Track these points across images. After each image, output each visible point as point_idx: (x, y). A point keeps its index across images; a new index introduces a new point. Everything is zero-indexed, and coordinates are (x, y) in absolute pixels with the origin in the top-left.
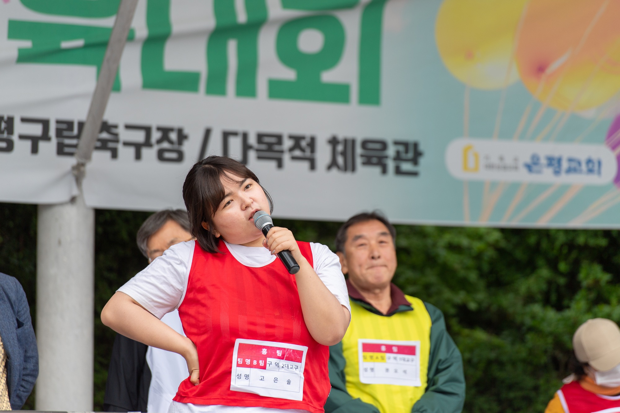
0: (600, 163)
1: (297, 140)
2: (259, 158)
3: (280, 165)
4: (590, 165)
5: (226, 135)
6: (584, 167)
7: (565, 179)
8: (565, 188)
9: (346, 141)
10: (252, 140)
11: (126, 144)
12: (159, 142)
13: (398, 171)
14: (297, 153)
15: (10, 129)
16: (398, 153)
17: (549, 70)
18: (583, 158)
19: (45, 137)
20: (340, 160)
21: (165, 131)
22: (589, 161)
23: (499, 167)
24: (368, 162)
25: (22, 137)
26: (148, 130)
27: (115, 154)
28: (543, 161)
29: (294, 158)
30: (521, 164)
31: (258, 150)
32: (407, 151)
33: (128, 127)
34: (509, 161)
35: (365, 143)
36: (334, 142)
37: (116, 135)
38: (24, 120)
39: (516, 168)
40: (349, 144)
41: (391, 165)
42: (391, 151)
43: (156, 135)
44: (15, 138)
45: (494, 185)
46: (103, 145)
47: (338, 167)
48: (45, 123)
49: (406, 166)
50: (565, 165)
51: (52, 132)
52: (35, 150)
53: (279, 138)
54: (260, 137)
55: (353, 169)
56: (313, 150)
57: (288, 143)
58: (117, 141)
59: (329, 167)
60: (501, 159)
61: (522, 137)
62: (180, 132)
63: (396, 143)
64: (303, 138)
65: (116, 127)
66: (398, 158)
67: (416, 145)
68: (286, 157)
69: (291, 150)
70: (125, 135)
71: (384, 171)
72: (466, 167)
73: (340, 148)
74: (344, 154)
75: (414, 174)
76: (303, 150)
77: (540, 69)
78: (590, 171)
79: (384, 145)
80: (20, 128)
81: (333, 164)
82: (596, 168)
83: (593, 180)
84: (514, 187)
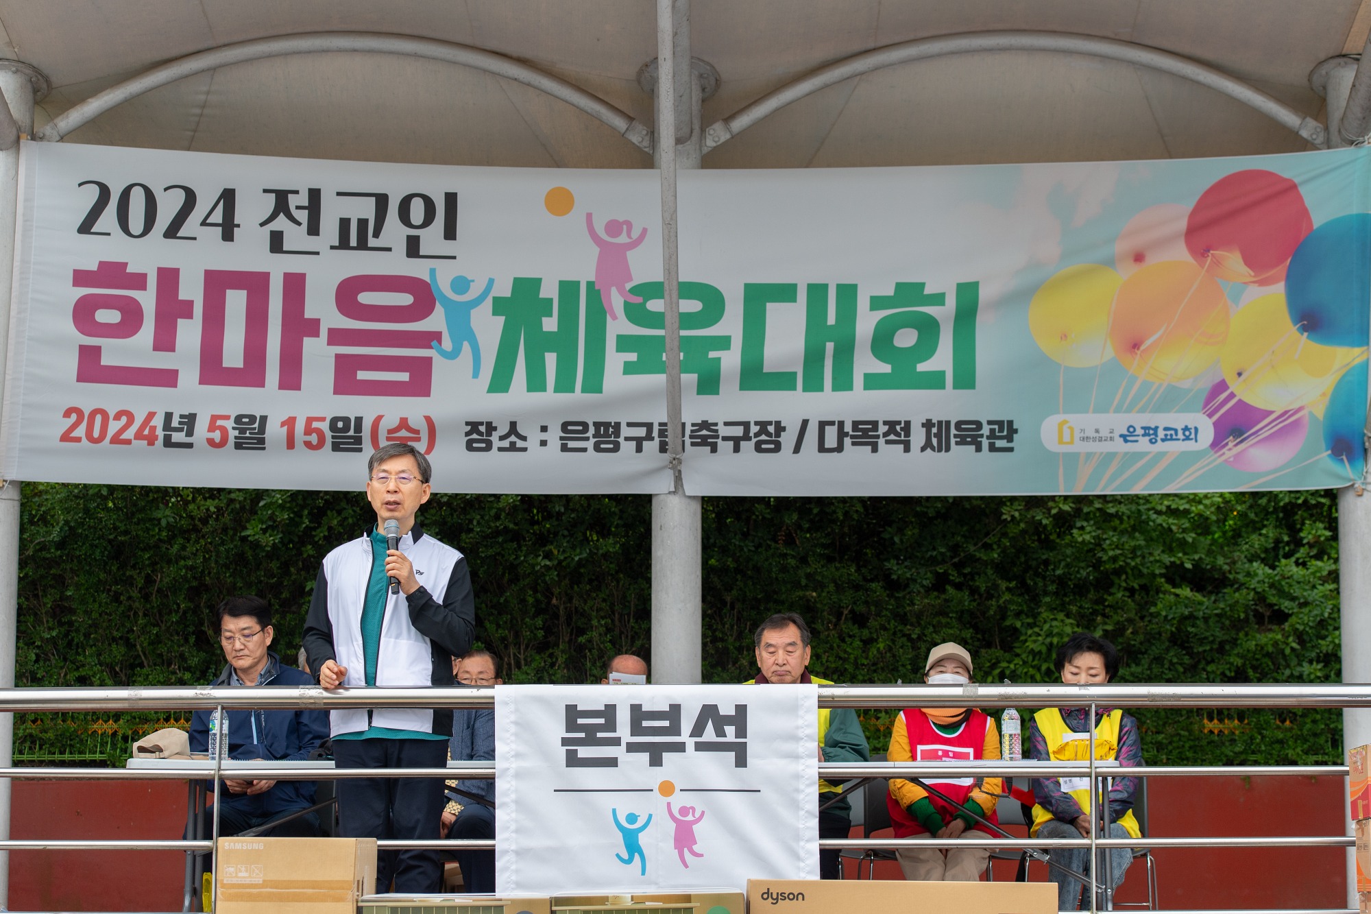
0: (1196, 429)
1: (892, 425)
2: (854, 444)
3: (875, 449)
4: (1187, 433)
5: (822, 425)
6: (1180, 436)
7: (1160, 447)
8: (1162, 455)
9: (940, 423)
10: (848, 428)
11: (725, 439)
12: (757, 435)
13: (992, 448)
14: (892, 437)
15: (617, 433)
16: (992, 431)
17: (1142, 348)
18: (1180, 427)
19: (649, 437)
20: (935, 441)
21: (763, 425)
22: (1186, 429)
23: (1094, 439)
24: (962, 442)
25: (627, 439)
26: (746, 425)
27: (714, 449)
28: (1140, 431)
29: (888, 442)
30: (1116, 435)
31: (852, 437)
32: (1001, 430)
33: (726, 424)
34: (1104, 433)
35: (959, 424)
36: (928, 425)
37: (717, 431)
38: (629, 425)
39: (1112, 439)
40: (944, 426)
41: (985, 443)
42: (986, 430)
43: (754, 429)
44: (621, 440)
45: (1089, 455)
46: (704, 442)
47: (933, 449)
48: (649, 426)
49: (1000, 443)
50: (1161, 434)
51: (655, 434)
52: (639, 449)
53: (875, 424)
54: (856, 424)
55: (948, 449)
56: (908, 434)
57: (883, 429)
58: (717, 437)
59: (923, 449)
60: (1097, 431)
61: (1118, 410)
62: (778, 423)
63: (990, 423)
64: (899, 423)
65: (716, 424)
66: (992, 435)
67: (1010, 423)
68: (881, 441)
69: (885, 435)
70: (723, 431)
71: (979, 449)
72: (1061, 442)
73: (934, 430)
74: (938, 435)
75: (1011, 450)
76: (898, 435)
77: (1136, 346)
78: (1187, 438)
79: (979, 425)
80: (626, 431)
81: (927, 445)
82: (1193, 436)
83: (1190, 446)
84: (1111, 456)
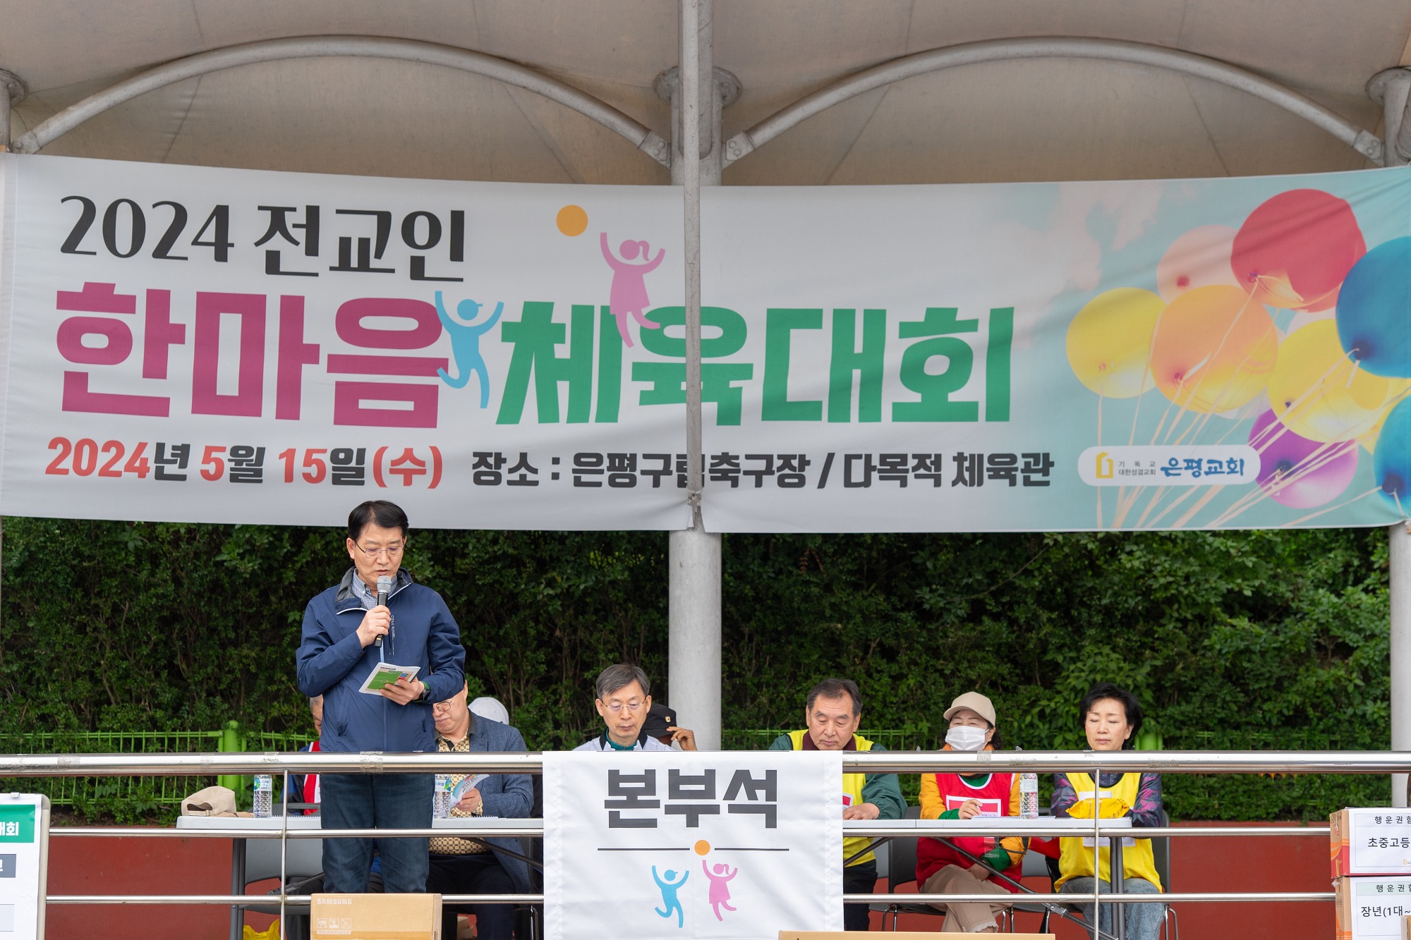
0: (1242, 462)
1: (921, 458)
2: (882, 478)
3: (904, 484)
4: (1232, 466)
5: (849, 459)
6: (1225, 468)
7: (1204, 480)
8: (1205, 489)
9: (972, 456)
10: (875, 461)
11: (747, 473)
12: (779, 469)
13: (1027, 482)
14: (922, 471)
15: (633, 466)
16: (1027, 464)
17: (1185, 377)
18: (1224, 459)
19: (667, 471)
20: (967, 475)
21: (787, 459)
22: (1231, 461)
23: (1134, 472)
24: (995, 475)
25: (644, 473)
26: (769, 459)
27: (735, 484)
28: (1182, 464)
29: (917, 476)
30: (1157, 468)
31: (880, 471)
32: (1037, 463)
33: (748, 457)
34: (1145, 466)
35: (992, 458)
36: (960, 458)
37: (738, 465)
38: (646, 456)
39: (1153, 472)
40: (977, 459)
41: (1020, 476)
42: (1020, 464)
43: (777, 463)
44: (637, 473)
45: (1129, 489)
46: (724, 476)
47: (965, 483)
48: (666, 458)
49: (1035, 477)
50: (1205, 467)
51: (673, 467)
52: (656, 484)
53: (904, 458)
54: (883, 458)
55: (980, 483)
56: (938, 468)
57: (912, 463)
58: (738, 471)
59: (954, 483)
60: (1137, 464)
61: (1159, 442)
62: (802, 457)
63: (1024, 456)
64: (929, 456)
65: (737, 457)
66: (1027, 468)
67: (1046, 456)
68: (911, 476)
69: (915, 469)
70: (745, 465)
71: (1013, 483)
72: (1099, 475)
73: (966, 464)
74: (970, 469)
75: (1047, 483)
76: (929, 469)
77: (1178, 375)
78: (1233, 471)
79: (1013, 458)
80: (642, 464)
81: (959, 479)
82: (1238, 469)
83: (1235, 479)
84: (1151, 490)
